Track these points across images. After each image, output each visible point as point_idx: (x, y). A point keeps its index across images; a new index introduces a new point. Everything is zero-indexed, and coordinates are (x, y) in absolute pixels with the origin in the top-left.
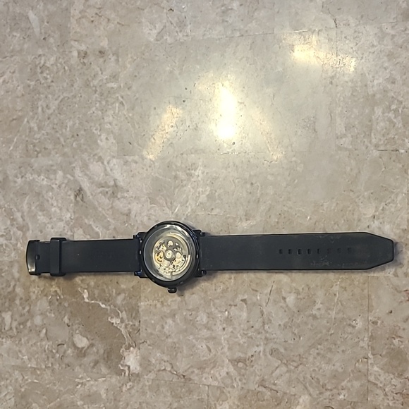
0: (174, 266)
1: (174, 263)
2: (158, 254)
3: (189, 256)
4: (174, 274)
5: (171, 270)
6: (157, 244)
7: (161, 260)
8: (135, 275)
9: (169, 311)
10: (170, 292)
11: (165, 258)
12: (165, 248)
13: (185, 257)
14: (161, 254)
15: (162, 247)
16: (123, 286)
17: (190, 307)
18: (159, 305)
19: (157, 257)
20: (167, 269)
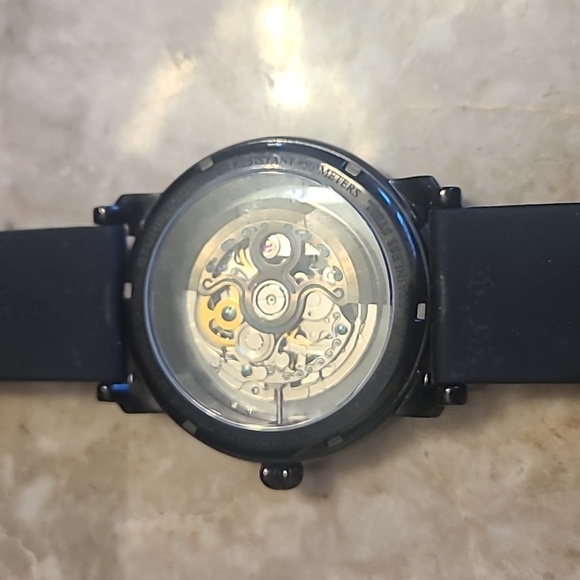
0: (293, 358)
1: (294, 343)
2: (216, 298)
3: (373, 309)
4: (290, 395)
5: (278, 378)
6: (210, 251)
7: (225, 325)
8: (101, 398)
9: (255, 567)
10: (268, 482)
11: (251, 320)
12: (250, 271)
13: (348, 312)
14: (231, 299)
15: (232, 264)
16: (47, 444)
17: (363, 553)
18: (209, 537)
19: (206, 315)
20: (260, 372)
